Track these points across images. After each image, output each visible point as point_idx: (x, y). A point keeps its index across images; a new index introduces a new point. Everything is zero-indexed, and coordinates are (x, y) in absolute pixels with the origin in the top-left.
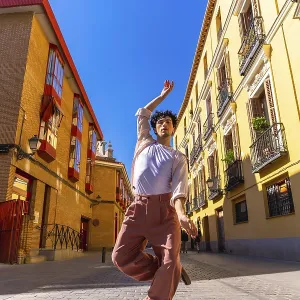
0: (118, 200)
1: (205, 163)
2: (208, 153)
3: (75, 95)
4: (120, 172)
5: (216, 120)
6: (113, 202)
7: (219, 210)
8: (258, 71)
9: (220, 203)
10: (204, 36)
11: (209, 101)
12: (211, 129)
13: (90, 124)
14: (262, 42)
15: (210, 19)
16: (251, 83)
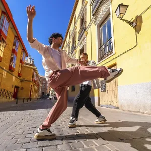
0: (32, 80)
3: (15, 36)
4: (34, 70)
6: (30, 81)
8: (83, 40)
10: (71, 24)
11: (69, 48)
13: (22, 50)
14: (85, 30)
15: (72, 18)
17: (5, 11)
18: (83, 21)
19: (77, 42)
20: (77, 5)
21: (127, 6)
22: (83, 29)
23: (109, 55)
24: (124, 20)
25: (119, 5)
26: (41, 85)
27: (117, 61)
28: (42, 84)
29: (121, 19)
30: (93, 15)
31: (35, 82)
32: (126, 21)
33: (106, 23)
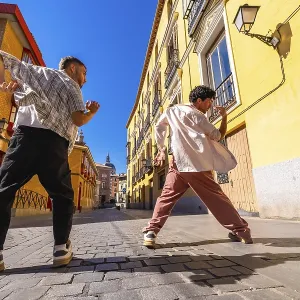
0: (82, 173)
1: (145, 148)
2: (147, 141)
4: (85, 152)
5: (151, 118)
6: (77, 174)
7: (151, 180)
8: (175, 86)
9: (152, 176)
10: (148, 60)
11: (149, 105)
12: (149, 124)
14: (177, 67)
16: (171, 94)
17: (28, 48)
18: (172, 50)
19: (164, 90)
20: (158, 22)
21: (258, 8)
22: (174, 66)
23: (230, 107)
24: (253, 36)
25: (241, 7)
26: (98, 182)
27: (247, 118)
28: (101, 179)
29: (247, 33)
30: (191, 36)
31: (87, 175)
32: (257, 36)
33: (217, 48)
